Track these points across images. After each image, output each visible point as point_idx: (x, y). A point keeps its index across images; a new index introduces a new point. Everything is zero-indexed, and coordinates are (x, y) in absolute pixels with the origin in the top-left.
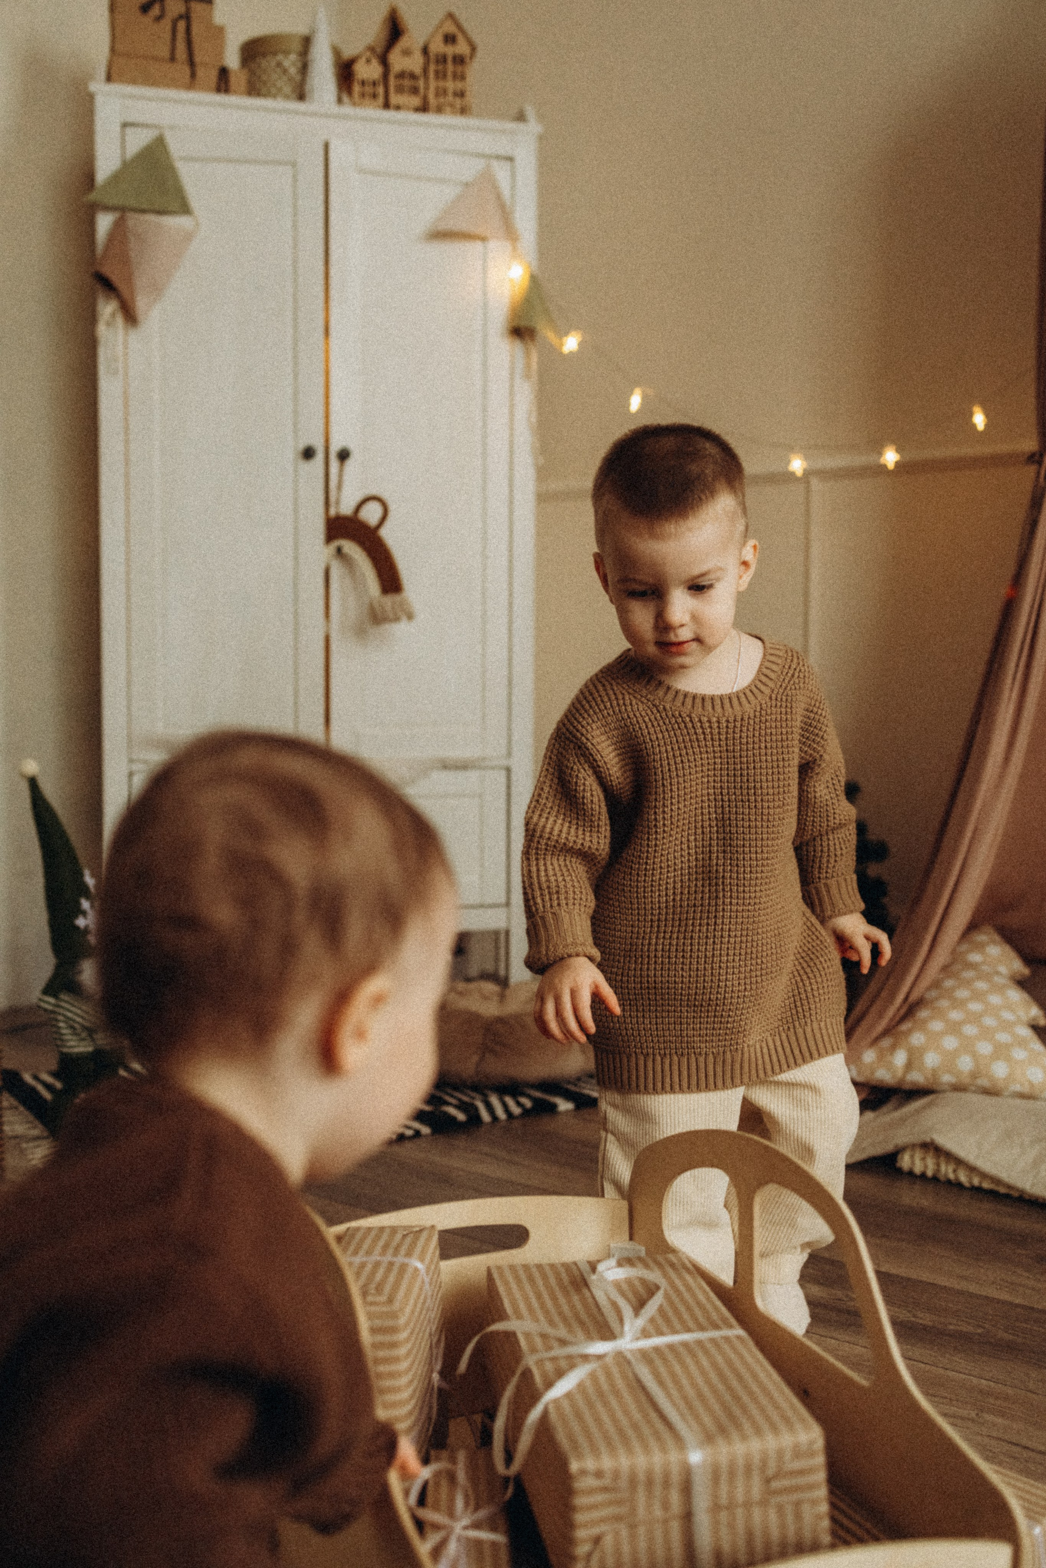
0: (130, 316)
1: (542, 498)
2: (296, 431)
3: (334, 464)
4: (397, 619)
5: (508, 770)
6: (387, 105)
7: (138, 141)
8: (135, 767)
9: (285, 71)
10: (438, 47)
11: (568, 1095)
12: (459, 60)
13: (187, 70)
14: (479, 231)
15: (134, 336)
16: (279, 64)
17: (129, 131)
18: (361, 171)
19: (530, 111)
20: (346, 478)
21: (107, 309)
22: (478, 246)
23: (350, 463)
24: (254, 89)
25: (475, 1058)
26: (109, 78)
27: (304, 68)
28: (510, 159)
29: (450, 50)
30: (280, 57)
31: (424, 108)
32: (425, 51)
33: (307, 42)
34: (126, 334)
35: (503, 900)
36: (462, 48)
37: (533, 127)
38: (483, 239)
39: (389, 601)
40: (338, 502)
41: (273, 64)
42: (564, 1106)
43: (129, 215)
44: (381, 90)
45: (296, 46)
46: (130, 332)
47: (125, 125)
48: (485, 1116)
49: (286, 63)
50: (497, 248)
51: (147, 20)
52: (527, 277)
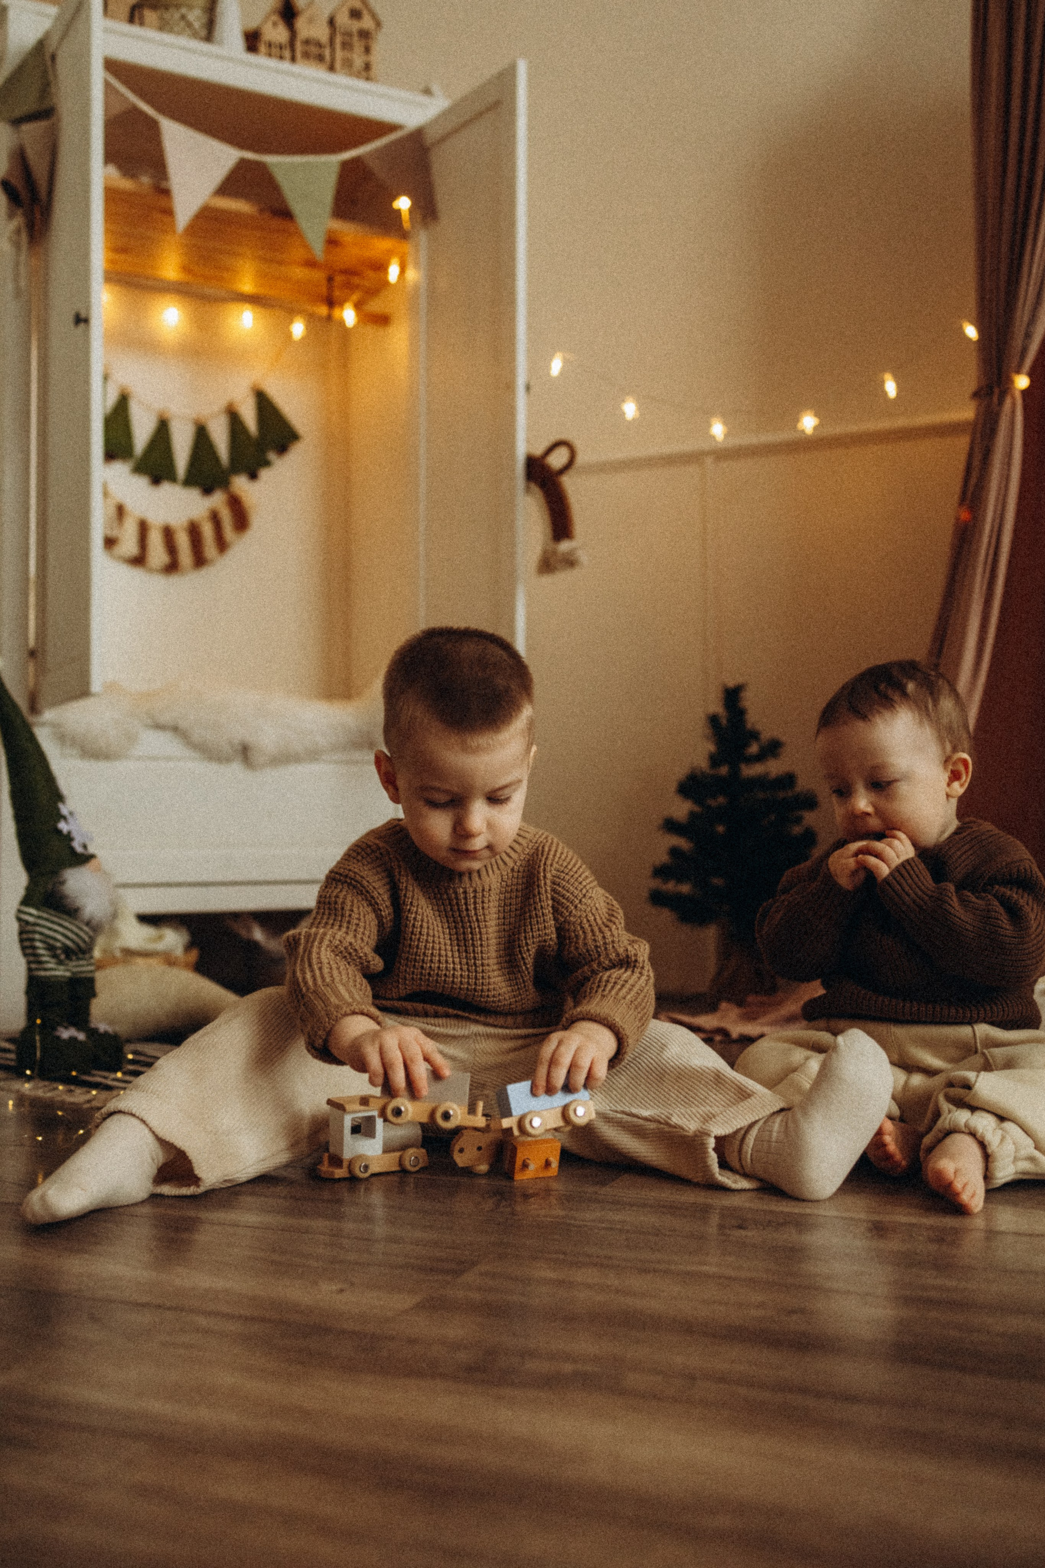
6: (293, 62)
9: (189, 24)
10: (343, 20)
12: (365, 35)
16: (183, 17)
19: (435, 88)
27: (210, 24)
29: (355, 26)
30: (184, 10)
32: (331, 22)
36: (367, 23)
37: (438, 101)
41: (177, 16)
44: (287, 50)
45: (203, 2)
49: (190, 17)
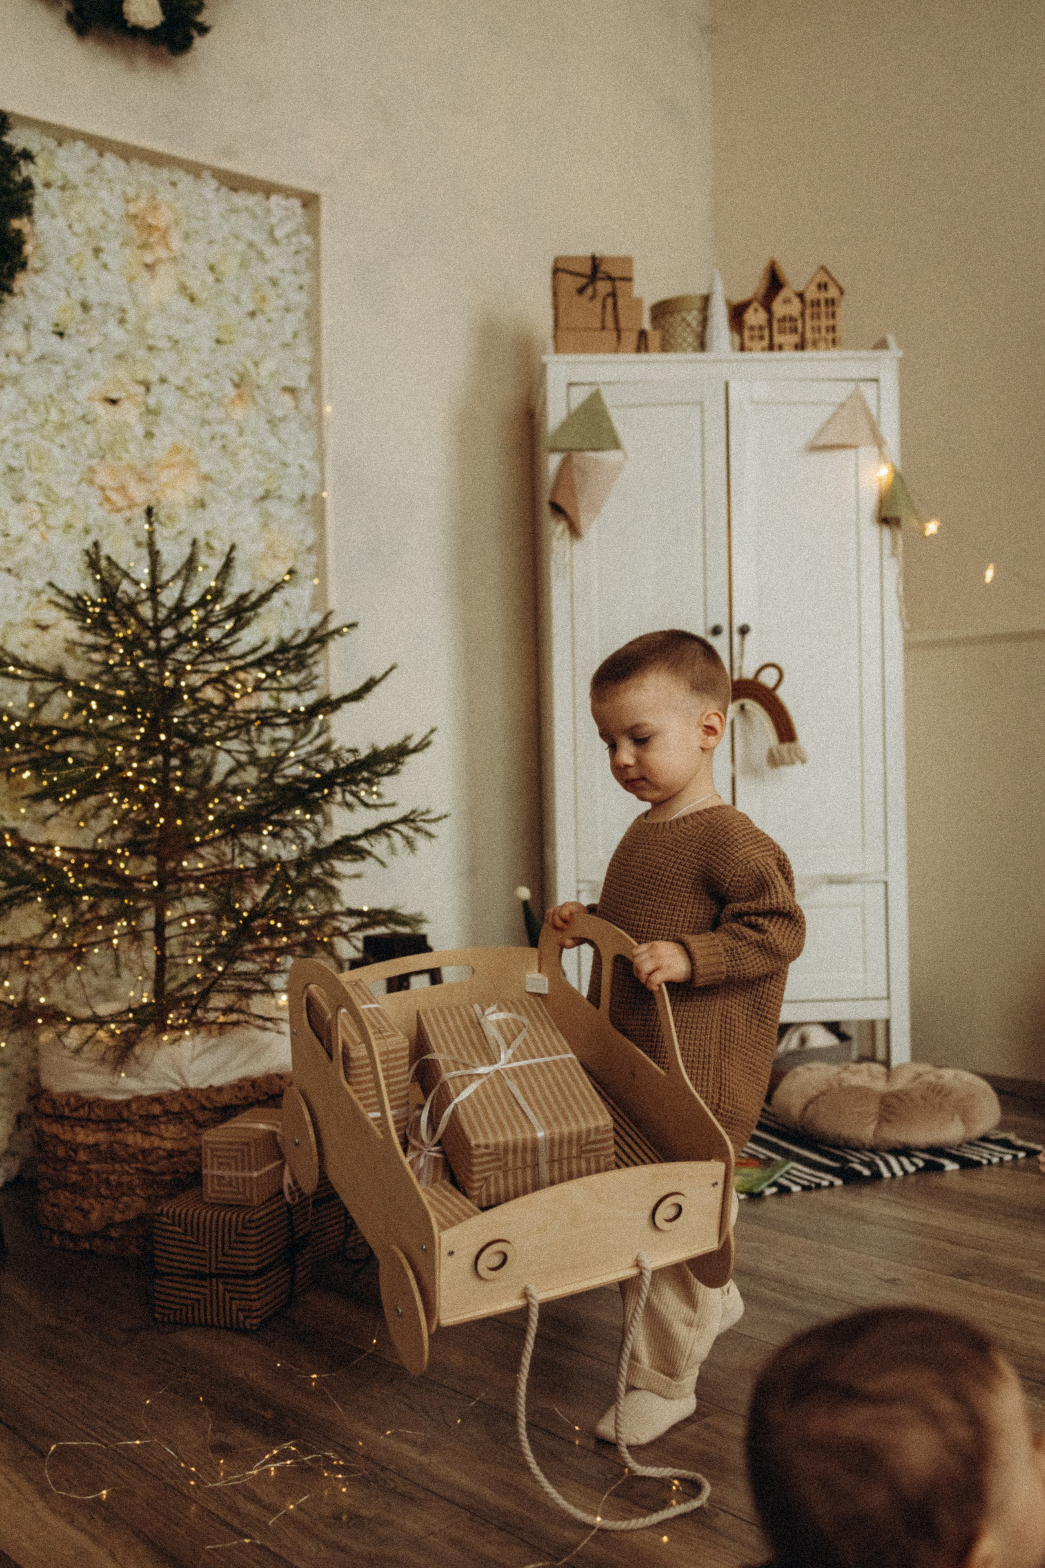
0: (574, 531)
1: (908, 647)
2: (706, 616)
3: (736, 638)
4: (793, 763)
5: (886, 883)
6: (771, 348)
7: (579, 396)
8: (582, 886)
9: (689, 325)
10: (812, 294)
11: (954, 1158)
12: (831, 302)
13: (615, 335)
14: (850, 441)
15: (578, 545)
16: (684, 320)
17: (573, 389)
18: (752, 402)
19: (891, 339)
20: (746, 650)
21: (557, 529)
22: (851, 453)
23: (749, 637)
24: (665, 347)
25: (872, 1127)
26: (557, 350)
27: (704, 321)
28: (876, 380)
29: (823, 296)
30: (684, 314)
31: (801, 346)
32: (802, 298)
33: (706, 300)
34: (572, 545)
35: (884, 994)
36: (833, 292)
37: (894, 353)
38: (856, 447)
39: (785, 747)
40: (740, 668)
41: (679, 319)
42: (951, 1166)
43: (574, 454)
44: (766, 333)
45: (698, 304)
46: (575, 542)
47: (570, 384)
48: (886, 1174)
49: (689, 318)
50: (867, 452)
51: (583, 300)
52: (892, 476)
